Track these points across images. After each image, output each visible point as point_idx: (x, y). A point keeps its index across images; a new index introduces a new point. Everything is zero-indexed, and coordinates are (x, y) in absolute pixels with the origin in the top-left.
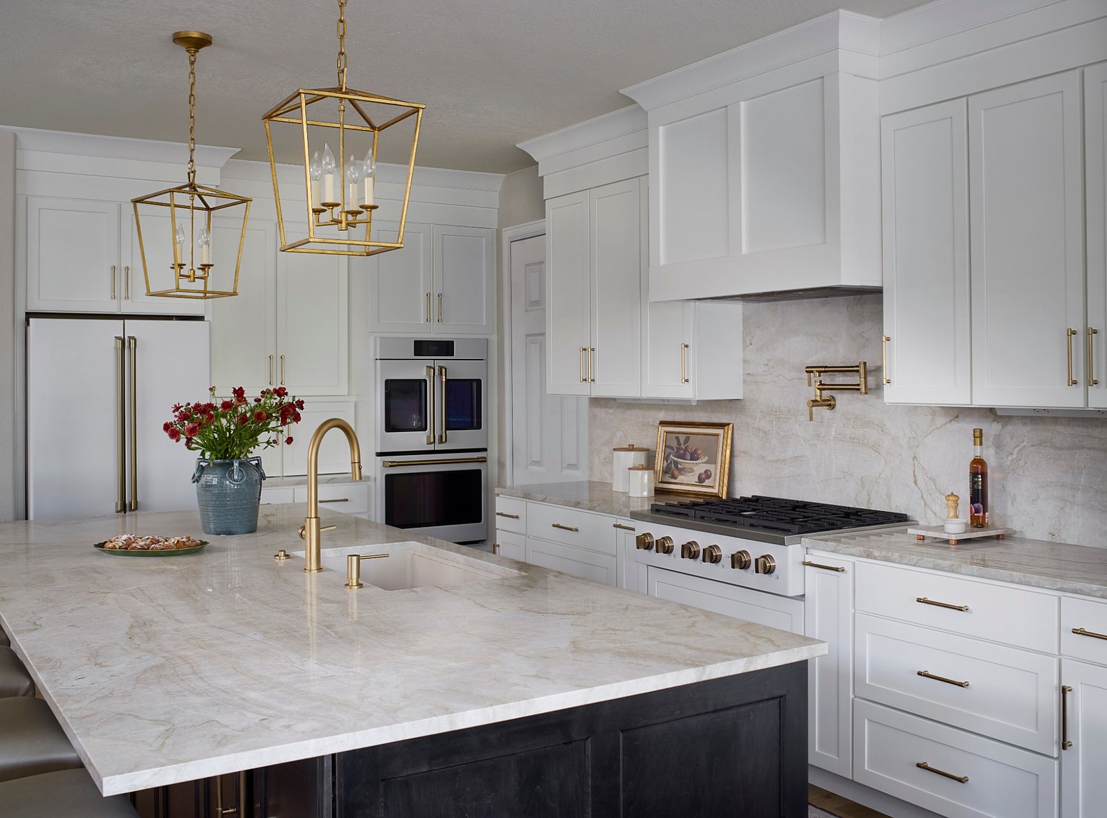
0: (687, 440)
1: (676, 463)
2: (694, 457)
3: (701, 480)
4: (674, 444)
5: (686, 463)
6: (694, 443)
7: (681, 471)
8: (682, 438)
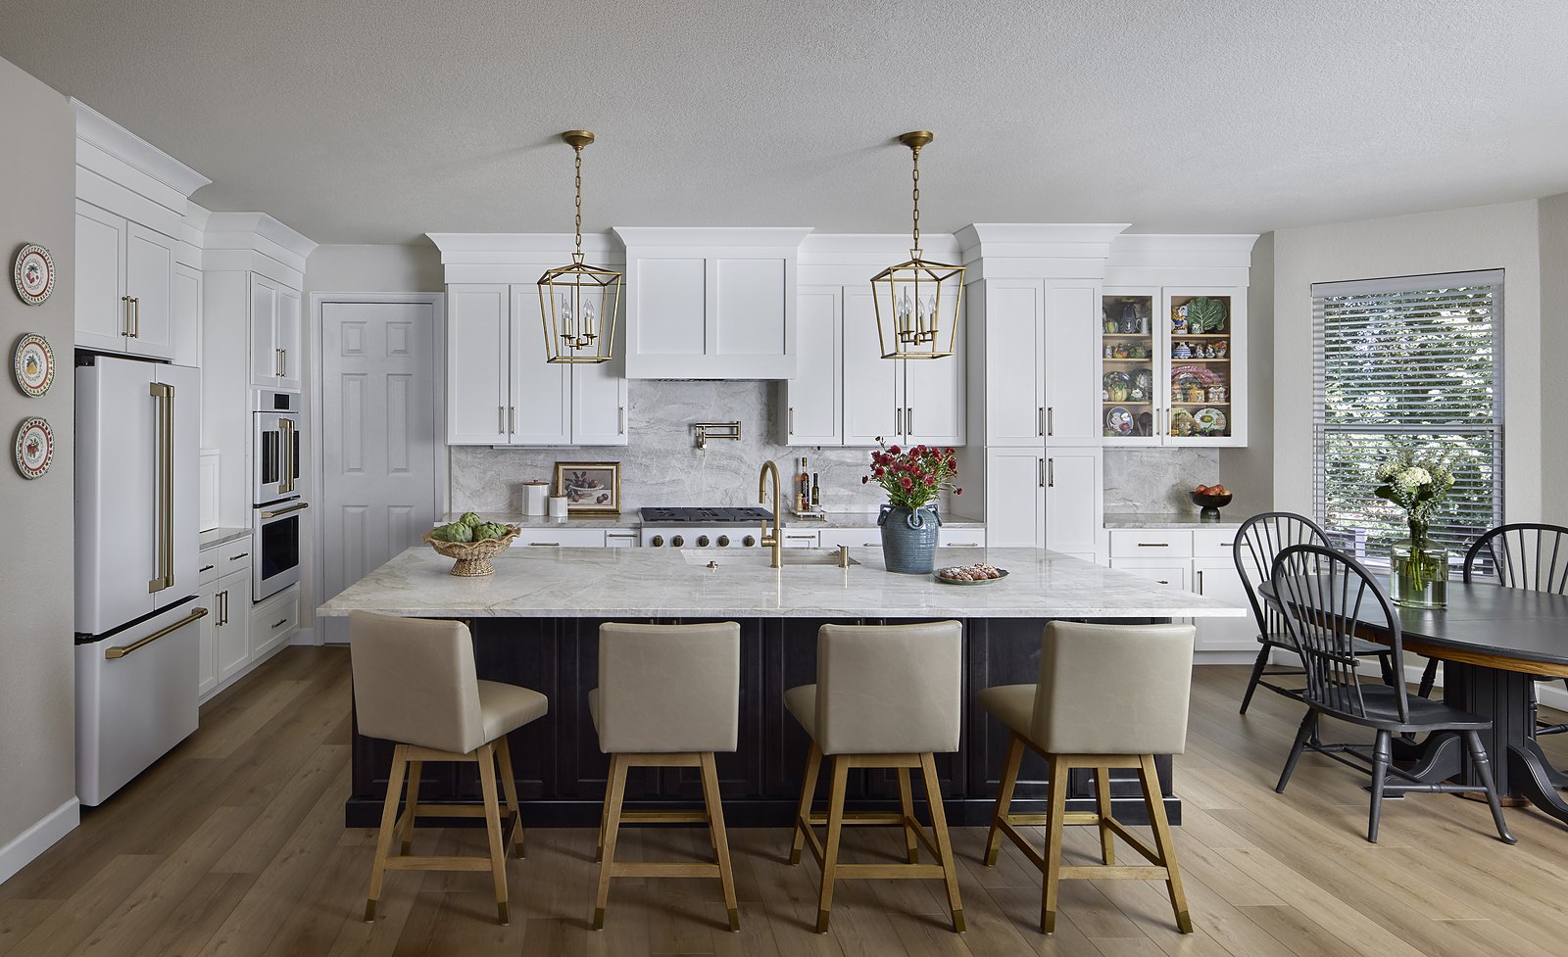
0: (584, 474)
1: (576, 491)
2: (592, 485)
3: (599, 501)
4: (573, 478)
5: (586, 490)
6: (589, 477)
7: (581, 496)
8: (579, 474)
